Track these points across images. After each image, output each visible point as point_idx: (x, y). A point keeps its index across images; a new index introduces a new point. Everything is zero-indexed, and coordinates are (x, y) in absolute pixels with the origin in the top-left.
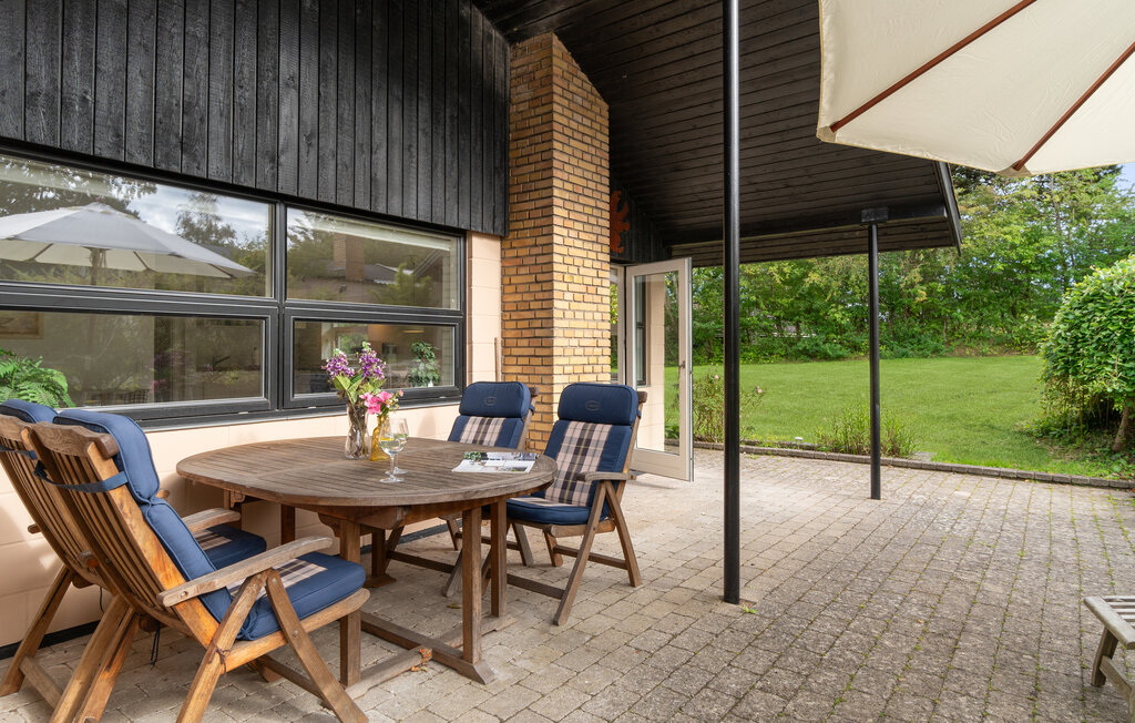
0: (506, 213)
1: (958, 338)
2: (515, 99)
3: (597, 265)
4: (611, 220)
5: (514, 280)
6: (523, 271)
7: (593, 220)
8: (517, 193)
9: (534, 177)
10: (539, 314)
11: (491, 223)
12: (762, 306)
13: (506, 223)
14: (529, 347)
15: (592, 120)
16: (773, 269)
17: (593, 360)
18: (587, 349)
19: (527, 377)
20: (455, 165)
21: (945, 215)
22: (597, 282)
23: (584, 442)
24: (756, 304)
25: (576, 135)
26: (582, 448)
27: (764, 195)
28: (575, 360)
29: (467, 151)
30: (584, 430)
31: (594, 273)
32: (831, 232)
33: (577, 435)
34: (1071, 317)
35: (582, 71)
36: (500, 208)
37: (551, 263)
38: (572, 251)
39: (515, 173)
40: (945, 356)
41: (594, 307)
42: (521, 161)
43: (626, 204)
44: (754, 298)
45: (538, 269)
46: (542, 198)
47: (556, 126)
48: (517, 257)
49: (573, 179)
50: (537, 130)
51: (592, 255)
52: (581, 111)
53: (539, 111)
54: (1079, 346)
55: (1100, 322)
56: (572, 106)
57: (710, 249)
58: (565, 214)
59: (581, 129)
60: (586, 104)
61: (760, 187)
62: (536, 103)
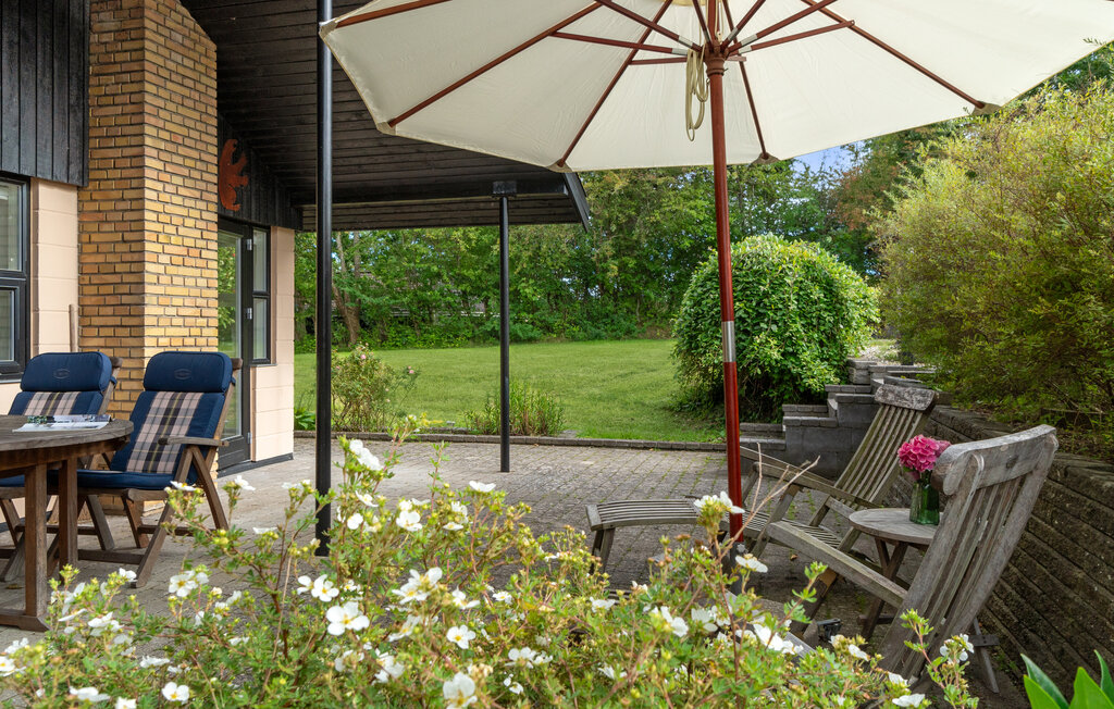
0: (83, 158)
1: (650, 318)
2: (96, 27)
3: (201, 225)
4: (219, 175)
5: (95, 238)
6: (106, 227)
7: (196, 174)
8: (99, 137)
9: (121, 120)
10: (127, 278)
11: (65, 170)
12: (445, 277)
13: (84, 173)
14: (114, 315)
15: (195, 61)
16: (457, 233)
17: (195, 331)
18: (187, 319)
19: (111, 350)
20: (15, 100)
21: (566, 192)
22: (201, 244)
23: (172, 412)
24: (439, 275)
25: (174, 77)
26: (169, 418)
27: (397, 158)
28: (171, 331)
29: (32, 84)
30: (172, 399)
31: (197, 234)
32: (467, 202)
33: (165, 405)
34: (695, 294)
35: (183, 5)
36: (75, 154)
37: (142, 220)
38: (169, 208)
39: (96, 114)
40: (636, 338)
41: (197, 272)
42: (104, 100)
43: (243, 154)
44: (436, 269)
45: (126, 226)
46: (131, 146)
47: (147, 66)
48: (99, 211)
49: (169, 126)
50: (125, 67)
51: (196, 214)
52: (181, 50)
53: (127, 46)
54: (699, 321)
55: (713, 299)
56: (169, 44)
57: (345, 212)
58: (160, 166)
59: (181, 70)
60: (187, 43)
61: (391, 150)
62: (124, 36)
